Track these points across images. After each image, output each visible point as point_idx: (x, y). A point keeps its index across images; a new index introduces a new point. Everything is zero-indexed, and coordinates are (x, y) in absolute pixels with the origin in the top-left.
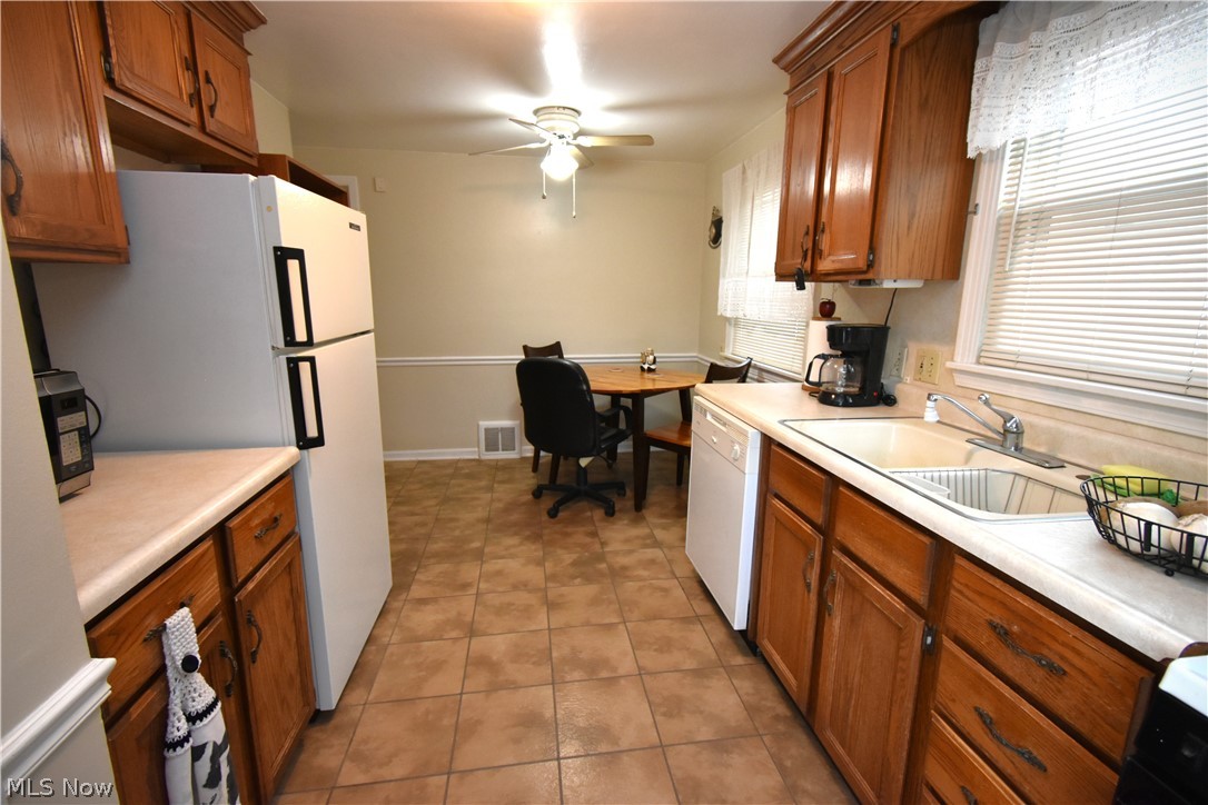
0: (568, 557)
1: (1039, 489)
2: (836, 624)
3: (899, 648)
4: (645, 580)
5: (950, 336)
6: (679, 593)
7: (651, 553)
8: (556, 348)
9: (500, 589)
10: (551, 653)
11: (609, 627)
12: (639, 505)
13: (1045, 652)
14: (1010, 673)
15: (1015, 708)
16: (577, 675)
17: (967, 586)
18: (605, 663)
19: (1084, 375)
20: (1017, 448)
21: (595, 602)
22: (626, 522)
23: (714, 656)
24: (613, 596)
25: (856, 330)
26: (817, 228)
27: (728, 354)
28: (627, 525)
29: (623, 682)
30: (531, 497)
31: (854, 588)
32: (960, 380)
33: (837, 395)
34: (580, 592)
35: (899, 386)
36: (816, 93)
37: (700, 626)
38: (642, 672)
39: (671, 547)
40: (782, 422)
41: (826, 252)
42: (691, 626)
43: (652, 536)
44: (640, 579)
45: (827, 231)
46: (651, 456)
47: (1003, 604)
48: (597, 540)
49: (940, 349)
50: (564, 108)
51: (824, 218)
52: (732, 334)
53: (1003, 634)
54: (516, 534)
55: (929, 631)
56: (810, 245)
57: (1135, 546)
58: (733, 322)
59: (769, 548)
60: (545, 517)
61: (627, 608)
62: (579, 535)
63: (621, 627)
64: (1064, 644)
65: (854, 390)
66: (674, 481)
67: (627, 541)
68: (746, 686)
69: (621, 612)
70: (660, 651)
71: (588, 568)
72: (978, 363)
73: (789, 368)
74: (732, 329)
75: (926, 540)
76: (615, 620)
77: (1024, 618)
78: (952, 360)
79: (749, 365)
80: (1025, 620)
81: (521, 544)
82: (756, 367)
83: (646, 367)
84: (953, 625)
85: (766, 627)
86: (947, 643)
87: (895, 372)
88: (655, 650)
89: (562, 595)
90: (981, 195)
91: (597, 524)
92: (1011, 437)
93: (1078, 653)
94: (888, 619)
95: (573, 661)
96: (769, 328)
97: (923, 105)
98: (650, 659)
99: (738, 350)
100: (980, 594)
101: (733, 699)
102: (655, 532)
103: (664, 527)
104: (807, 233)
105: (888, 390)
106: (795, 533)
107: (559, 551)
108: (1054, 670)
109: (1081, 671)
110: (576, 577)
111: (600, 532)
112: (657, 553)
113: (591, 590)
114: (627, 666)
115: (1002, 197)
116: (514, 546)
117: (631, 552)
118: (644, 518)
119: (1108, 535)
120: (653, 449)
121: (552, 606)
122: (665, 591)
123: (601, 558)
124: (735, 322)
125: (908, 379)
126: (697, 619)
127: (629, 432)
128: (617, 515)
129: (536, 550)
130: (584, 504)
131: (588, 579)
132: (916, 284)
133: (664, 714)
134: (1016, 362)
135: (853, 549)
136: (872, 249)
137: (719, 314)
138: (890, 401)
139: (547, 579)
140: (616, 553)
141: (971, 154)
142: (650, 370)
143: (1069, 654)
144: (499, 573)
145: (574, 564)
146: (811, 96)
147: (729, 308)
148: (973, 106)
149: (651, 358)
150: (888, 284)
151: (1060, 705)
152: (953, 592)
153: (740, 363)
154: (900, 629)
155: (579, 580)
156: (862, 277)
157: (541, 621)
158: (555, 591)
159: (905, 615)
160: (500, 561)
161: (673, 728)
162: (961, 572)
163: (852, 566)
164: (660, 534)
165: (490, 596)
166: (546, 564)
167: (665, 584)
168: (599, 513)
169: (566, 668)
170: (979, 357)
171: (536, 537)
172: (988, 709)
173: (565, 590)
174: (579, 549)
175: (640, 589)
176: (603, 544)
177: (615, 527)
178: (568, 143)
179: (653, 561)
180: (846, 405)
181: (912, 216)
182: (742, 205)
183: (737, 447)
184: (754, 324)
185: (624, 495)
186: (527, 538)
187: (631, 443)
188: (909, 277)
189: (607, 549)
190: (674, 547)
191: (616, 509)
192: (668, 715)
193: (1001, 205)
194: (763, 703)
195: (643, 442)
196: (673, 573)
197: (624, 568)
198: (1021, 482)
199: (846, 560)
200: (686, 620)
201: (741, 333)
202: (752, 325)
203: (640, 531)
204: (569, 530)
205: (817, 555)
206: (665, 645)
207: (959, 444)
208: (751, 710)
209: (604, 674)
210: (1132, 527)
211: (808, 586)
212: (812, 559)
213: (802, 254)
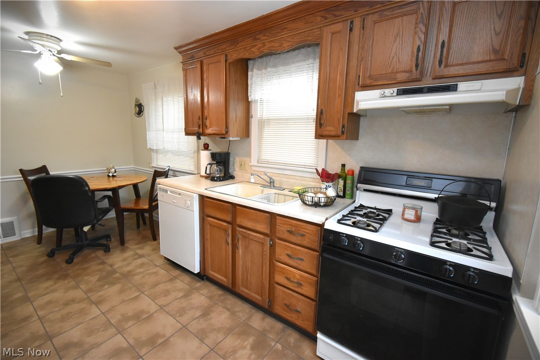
0: (94, 279)
1: (281, 196)
2: (240, 251)
3: (263, 249)
4: (143, 273)
5: (249, 155)
6: (162, 271)
7: (139, 261)
8: (44, 169)
9: (57, 309)
10: (110, 322)
11: (136, 298)
12: (122, 243)
13: (300, 232)
14: (293, 241)
15: (295, 249)
16: (130, 323)
17: (281, 223)
18: (143, 312)
19: (304, 167)
20: (274, 186)
21: (121, 291)
22: (119, 252)
23: (188, 287)
24: (131, 285)
25: (220, 154)
26: (203, 118)
27: (154, 165)
28: (120, 253)
29: (155, 314)
30: (46, 258)
31: (245, 237)
32: (254, 169)
33: (217, 177)
34: (111, 291)
35: (235, 172)
36: (196, 67)
37: (178, 280)
38: (162, 307)
39: (149, 255)
40: (206, 189)
41: (208, 126)
42: (174, 281)
43: (137, 254)
44: (140, 273)
45: (208, 119)
46: (125, 217)
47: (290, 225)
48: (106, 265)
49: (247, 159)
50: (51, 36)
51: (206, 114)
52: (155, 157)
53: (290, 232)
54: (48, 280)
55: (271, 240)
56: (201, 123)
57: (310, 203)
58: (155, 151)
59: (208, 236)
60: (64, 265)
61: (140, 287)
62: (94, 266)
63: (142, 295)
64: (304, 228)
65: (222, 175)
66: (135, 226)
67: (125, 260)
68: (205, 291)
69: (139, 290)
70: (166, 296)
71: (108, 278)
72: (258, 163)
73: (188, 169)
74: (155, 154)
75: (267, 215)
76: (137, 294)
77: (296, 226)
78: (251, 162)
79: (169, 169)
80: (295, 226)
81: (55, 283)
82: (172, 170)
83: (111, 174)
84: (278, 235)
85: (210, 266)
86: (277, 241)
87: (232, 168)
88: (164, 296)
89: (101, 296)
90: (253, 112)
91: (102, 258)
92: (272, 183)
93: (307, 229)
94: (258, 242)
95: (126, 318)
96: (177, 153)
97: (236, 82)
98: (162, 301)
99: (162, 163)
100: (284, 224)
101: (203, 298)
102: (137, 252)
103: (141, 248)
104: (199, 119)
105: (231, 174)
106: (219, 227)
107: (86, 278)
108: (303, 235)
109: (308, 233)
110: (105, 285)
111: (106, 261)
112: (144, 260)
113: (117, 287)
114: (153, 307)
115: (259, 114)
116: (51, 286)
117: (129, 264)
118: (128, 248)
119: (304, 203)
120: (125, 213)
121: (97, 303)
122: (156, 273)
123: (114, 272)
124: (157, 151)
125: (237, 170)
126: (176, 278)
127: (111, 208)
128: (111, 250)
129: (69, 282)
130: (86, 251)
131: (112, 284)
132: (238, 139)
133: (179, 316)
134: (268, 163)
135: (244, 225)
136: (227, 127)
137: (148, 147)
138: (232, 177)
139: (86, 293)
140: (122, 267)
141: (249, 100)
142: (113, 176)
143: (305, 230)
144: (50, 302)
145: (99, 280)
146: (194, 67)
147: (154, 145)
148: (249, 86)
149: (113, 170)
150: (231, 139)
151: (305, 243)
152: (277, 226)
153: (165, 169)
154: (263, 243)
155: (106, 286)
156: (223, 136)
157: (95, 311)
158: (94, 297)
159: (264, 239)
160: (46, 296)
161: (185, 319)
162: (279, 220)
163: (244, 230)
164: (140, 252)
165: (51, 316)
166: (81, 286)
167: (155, 270)
168: (100, 253)
169: (123, 323)
170: (258, 161)
171: (65, 277)
172: (289, 253)
173: (101, 293)
174: (98, 273)
175: (143, 277)
176: (111, 266)
177: (114, 256)
178: (54, 55)
179: (143, 264)
180: (220, 181)
181: (236, 117)
182: (156, 100)
183: (188, 202)
184: (168, 152)
185: (111, 240)
186: (59, 279)
187: (114, 212)
188: (237, 136)
189: (115, 267)
190: (150, 255)
191: (110, 247)
192: (181, 315)
193: (259, 116)
194: (213, 293)
195: (120, 212)
196: (156, 265)
197: (129, 272)
198: (277, 195)
199: (242, 230)
200: (172, 280)
201: (160, 156)
202: (166, 152)
203: (129, 254)
204: (86, 266)
205: (230, 232)
206: (167, 293)
207: (259, 188)
208: (210, 298)
209: (145, 316)
210: (310, 199)
211: (228, 243)
212: (229, 234)
213: (198, 126)
